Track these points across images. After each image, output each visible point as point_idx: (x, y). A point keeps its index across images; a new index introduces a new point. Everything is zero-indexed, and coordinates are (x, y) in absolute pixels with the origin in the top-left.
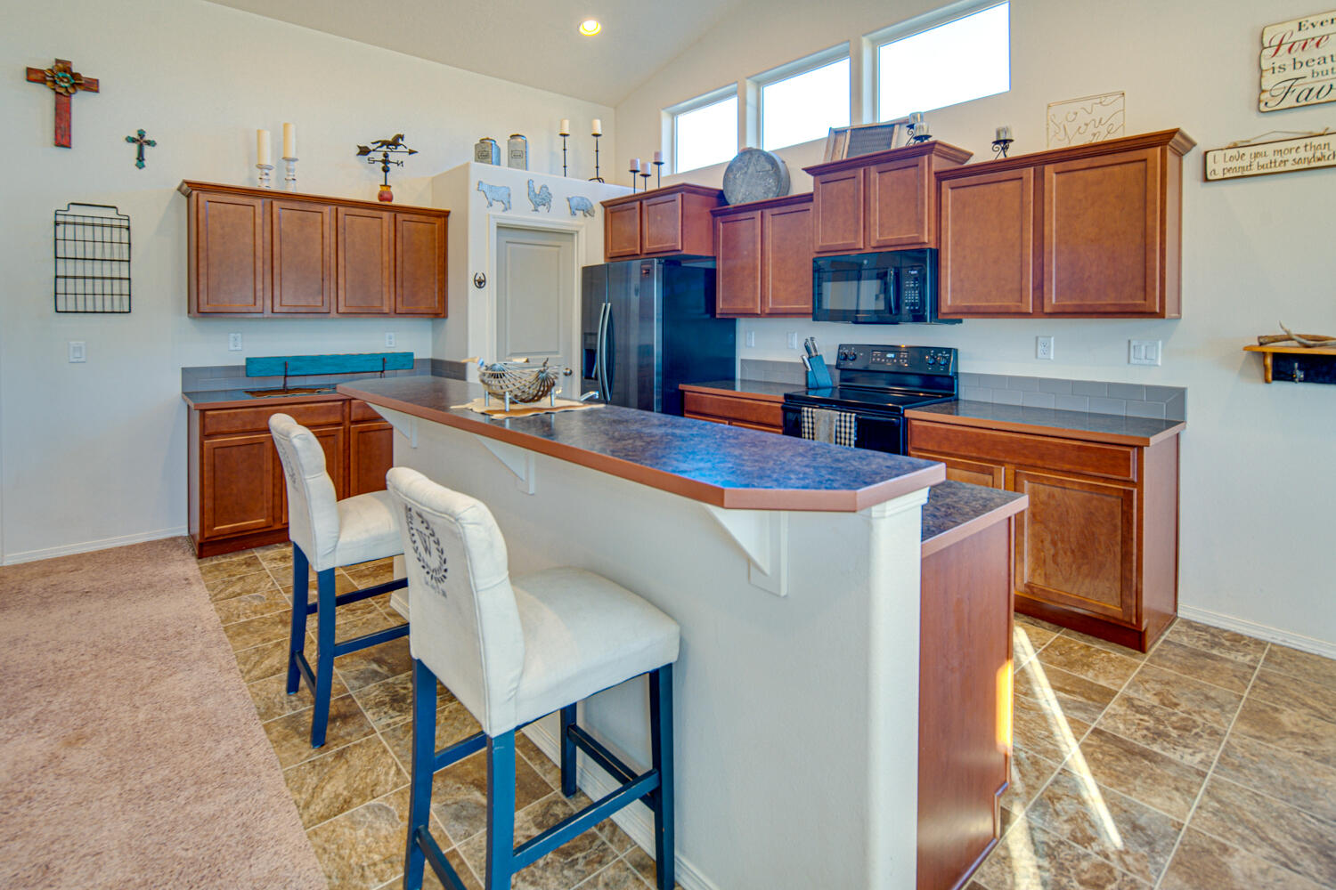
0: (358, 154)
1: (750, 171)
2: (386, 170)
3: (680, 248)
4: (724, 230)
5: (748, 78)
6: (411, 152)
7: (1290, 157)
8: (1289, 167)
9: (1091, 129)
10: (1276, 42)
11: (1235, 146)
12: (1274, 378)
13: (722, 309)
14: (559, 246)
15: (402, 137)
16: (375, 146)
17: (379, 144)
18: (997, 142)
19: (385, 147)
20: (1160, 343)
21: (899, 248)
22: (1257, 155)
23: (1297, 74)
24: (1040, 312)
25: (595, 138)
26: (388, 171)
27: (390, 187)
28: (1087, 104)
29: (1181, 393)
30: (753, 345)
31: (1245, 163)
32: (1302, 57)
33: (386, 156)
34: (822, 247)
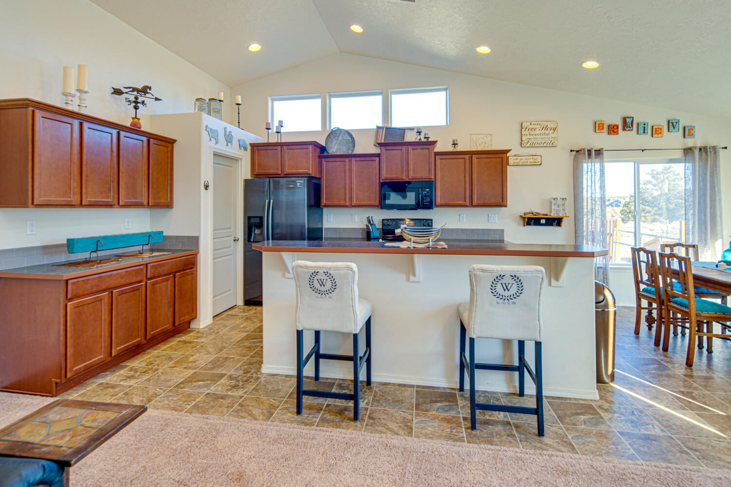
0: (112, 94)
1: (339, 139)
2: (136, 108)
3: (311, 173)
4: (326, 165)
5: (328, 93)
6: (157, 99)
7: (529, 161)
8: (529, 164)
9: (483, 145)
10: (525, 127)
11: (515, 156)
12: (527, 225)
13: (325, 204)
14: (231, 167)
15: (150, 88)
16: (127, 90)
17: (131, 89)
18: (453, 144)
19: (136, 92)
20: (497, 215)
21: (421, 180)
22: (521, 159)
23: (530, 137)
24: (472, 205)
25: (238, 106)
26: (138, 109)
27: (139, 119)
28: (482, 136)
29: (503, 231)
30: (332, 220)
31: (518, 161)
32: (532, 133)
33: (136, 98)
34: (385, 177)
